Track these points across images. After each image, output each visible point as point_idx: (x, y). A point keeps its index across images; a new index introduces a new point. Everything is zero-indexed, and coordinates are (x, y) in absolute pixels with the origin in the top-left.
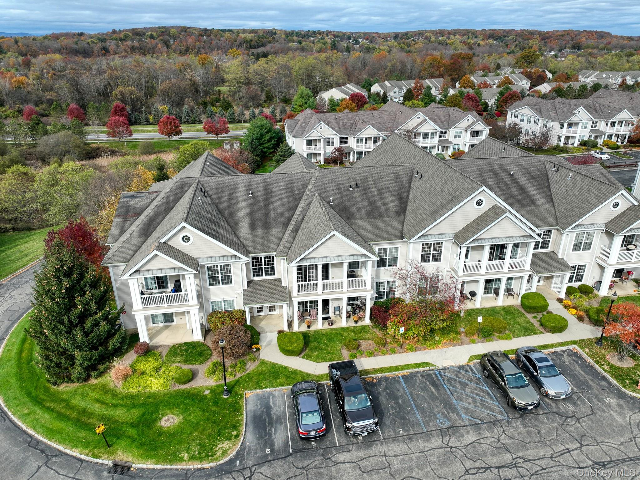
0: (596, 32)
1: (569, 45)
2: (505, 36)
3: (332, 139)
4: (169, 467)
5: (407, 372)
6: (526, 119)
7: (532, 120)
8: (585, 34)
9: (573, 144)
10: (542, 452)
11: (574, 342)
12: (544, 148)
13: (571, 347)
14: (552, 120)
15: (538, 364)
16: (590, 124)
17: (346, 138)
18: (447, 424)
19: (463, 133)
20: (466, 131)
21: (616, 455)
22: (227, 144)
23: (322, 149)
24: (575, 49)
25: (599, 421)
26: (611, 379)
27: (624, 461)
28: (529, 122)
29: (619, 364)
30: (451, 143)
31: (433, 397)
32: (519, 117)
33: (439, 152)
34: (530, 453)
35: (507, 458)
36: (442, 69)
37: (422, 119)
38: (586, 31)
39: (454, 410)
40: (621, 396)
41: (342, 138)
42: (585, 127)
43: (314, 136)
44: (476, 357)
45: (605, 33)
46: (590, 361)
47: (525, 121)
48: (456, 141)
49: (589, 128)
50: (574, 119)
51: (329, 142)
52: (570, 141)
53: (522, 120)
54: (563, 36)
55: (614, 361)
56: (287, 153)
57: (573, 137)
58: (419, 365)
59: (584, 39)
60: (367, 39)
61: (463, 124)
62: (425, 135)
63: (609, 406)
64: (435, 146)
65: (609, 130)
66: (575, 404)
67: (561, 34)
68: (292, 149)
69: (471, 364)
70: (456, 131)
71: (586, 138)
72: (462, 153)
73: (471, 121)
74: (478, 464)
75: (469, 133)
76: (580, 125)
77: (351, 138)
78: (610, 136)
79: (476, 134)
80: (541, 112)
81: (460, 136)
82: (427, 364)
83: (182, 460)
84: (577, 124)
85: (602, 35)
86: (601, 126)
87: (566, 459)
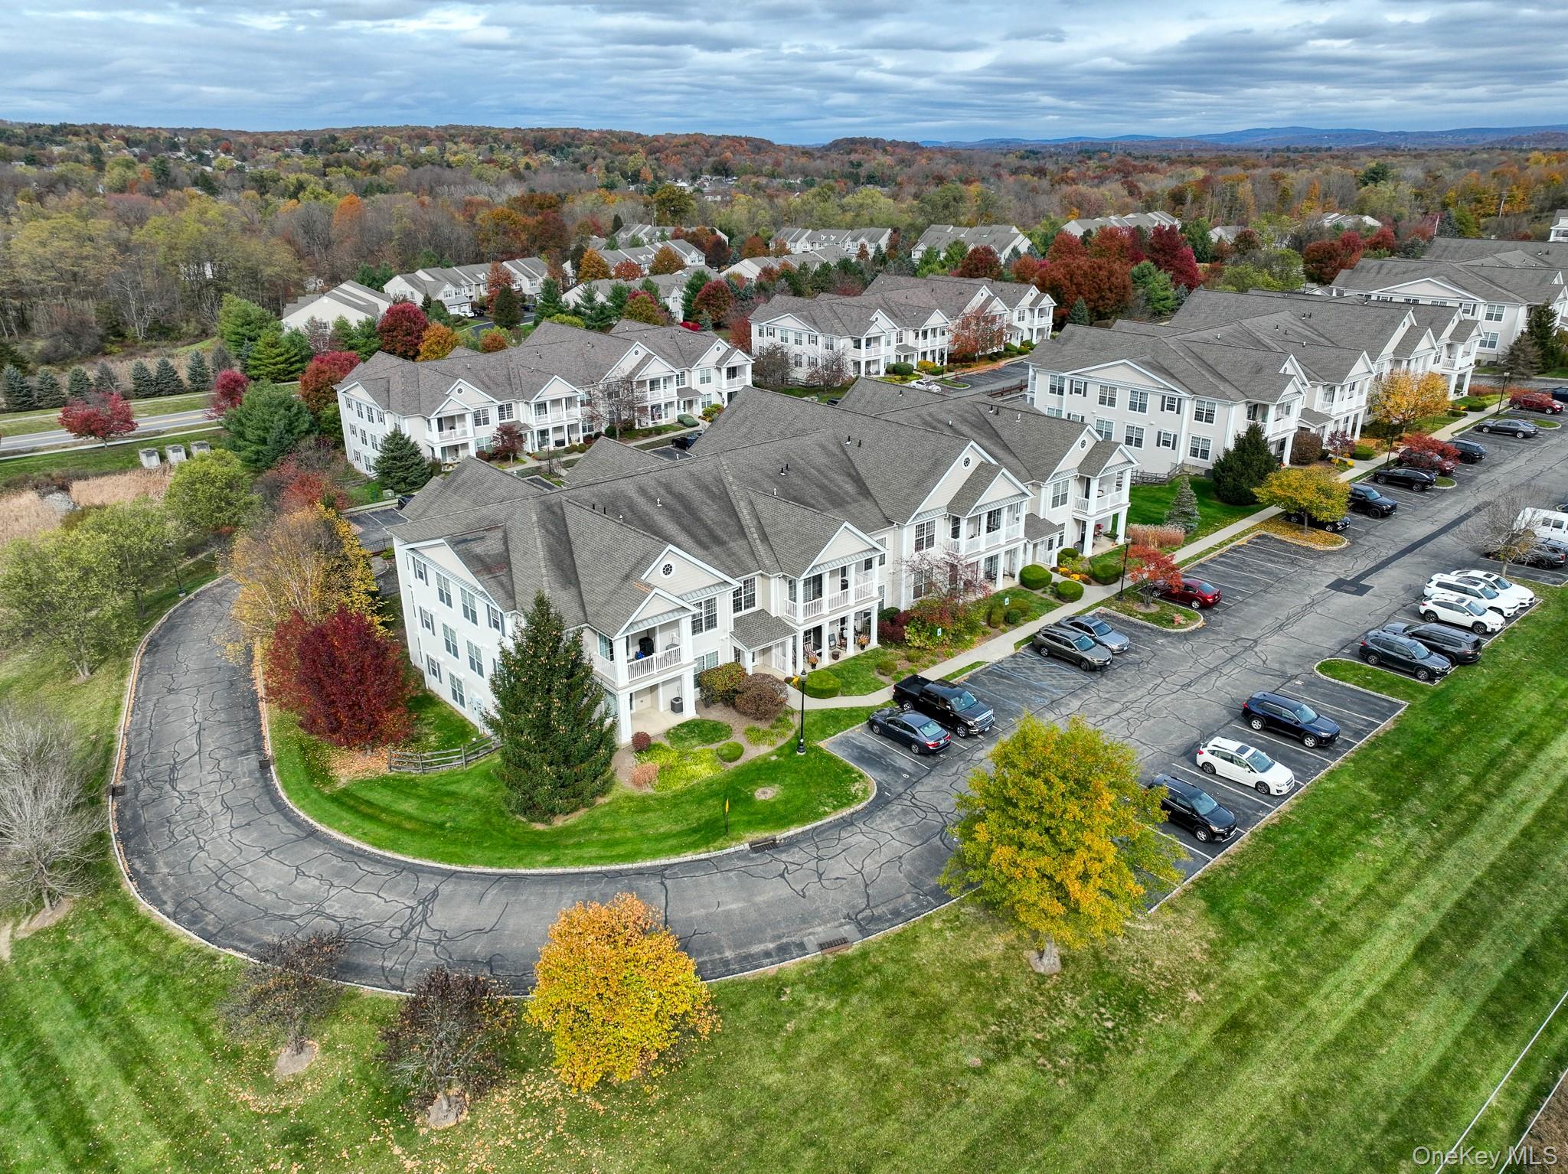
0: (748, 140)
1: (708, 167)
2: (569, 146)
3: (485, 411)
4: (819, 823)
5: (966, 676)
6: (791, 337)
7: (805, 338)
8: (728, 142)
9: (878, 373)
10: (1139, 693)
11: (1098, 605)
12: (836, 385)
13: (1098, 609)
14: (841, 336)
15: (1091, 626)
16: (894, 338)
17: (509, 406)
18: (1047, 702)
19: (714, 373)
20: (719, 369)
21: (1192, 676)
22: (149, 454)
23: (470, 433)
24: (720, 174)
25: (1163, 658)
26: (1150, 625)
27: (1200, 677)
28: (798, 342)
29: (1148, 611)
30: (697, 393)
31: (1014, 687)
32: (778, 333)
33: (682, 412)
34: (1131, 696)
35: (1117, 706)
36: (524, 237)
37: (642, 354)
38: (728, 137)
39: (1043, 690)
40: (1167, 635)
41: (501, 408)
42: (889, 343)
43: (449, 409)
44: (1020, 643)
45: (763, 141)
46: (1123, 616)
47: (791, 341)
48: (704, 389)
49: (894, 344)
50: (873, 331)
51: (480, 419)
52: (873, 368)
53: (785, 339)
54: (687, 145)
55: (1143, 609)
56: (405, 452)
57: (875, 362)
58: (973, 666)
59: (728, 154)
60: (227, 151)
61: (711, 356)
62: (654, 383)
63: (1163, 645)
64: (671, 403)
65: (921, 345)
66: (1136, 652)
67: (682, 142)
68: (412, 440)
69: (1020, 650)
70: (702, 371)
71: (893, 361)
72: (719, 409)
73: (723, 350)
74: (1099, 718)
75: (724, 372)
76: (883, 340)
77: (522, 406)
78: (924, 354)
79: (732, 372)
80: (815, 323)
81: (709, 380)
82: (979, 663)
83: (826, 813)
84: (877, 339)
85: (759, 146)
86: (909, 338)
87: (1159, 691)
